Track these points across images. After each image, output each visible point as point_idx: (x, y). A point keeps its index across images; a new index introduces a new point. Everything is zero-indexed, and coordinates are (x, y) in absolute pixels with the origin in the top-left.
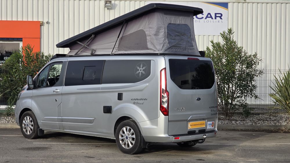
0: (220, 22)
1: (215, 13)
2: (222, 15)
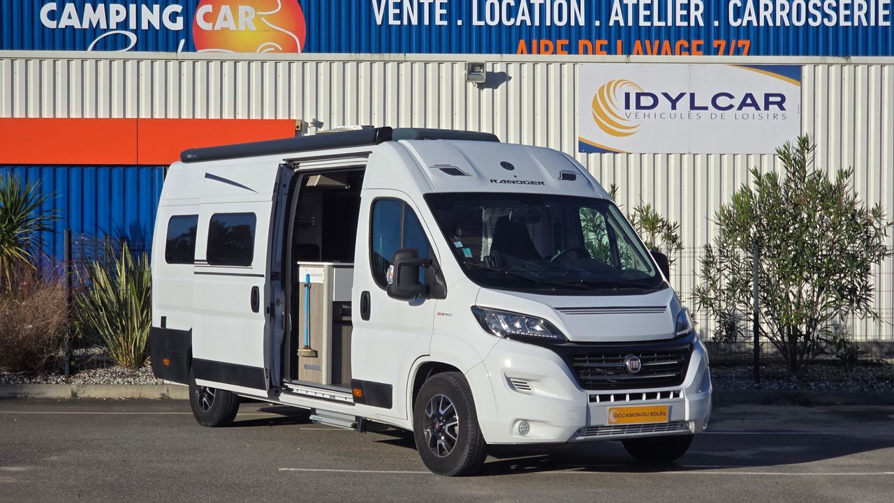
0: (780, 117)
1: (765, 94)
2: (783, 98)
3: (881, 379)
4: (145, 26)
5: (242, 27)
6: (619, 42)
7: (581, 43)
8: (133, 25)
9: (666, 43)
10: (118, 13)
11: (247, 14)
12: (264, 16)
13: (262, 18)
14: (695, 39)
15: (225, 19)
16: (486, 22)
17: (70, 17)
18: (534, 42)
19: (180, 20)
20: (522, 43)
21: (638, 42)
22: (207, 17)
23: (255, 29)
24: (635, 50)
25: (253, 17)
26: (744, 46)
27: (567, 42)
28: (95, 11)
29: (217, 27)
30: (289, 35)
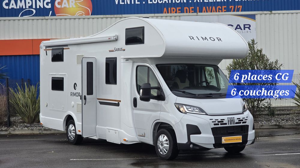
0: (249, 32)
1: (244, 25)
2: (250, 26)
3: (283, 120)
4: (38, 7)
5: (71, 6)
6: (198, 8)
7: (185, 8)
8: (34, 7)
9: (214, 7)
10: (29, 3)
11: (72, 2)
12: (78, 2)
13: (78, 3)
14: (223, 6)
15: (65, 4)
16: (153, 2)
17: (13, 5)
18: (169, 9)
19: (50, 5)
20: (165, 9)
21: (204, 8)
22: (59, 3)
23: (75, 7)
24: (203, 11)
25: (74, 3)
26: (240, 7)
27: (180, 8)
28: (21, 3)
29: (62, 7)
30: (86, 9)
